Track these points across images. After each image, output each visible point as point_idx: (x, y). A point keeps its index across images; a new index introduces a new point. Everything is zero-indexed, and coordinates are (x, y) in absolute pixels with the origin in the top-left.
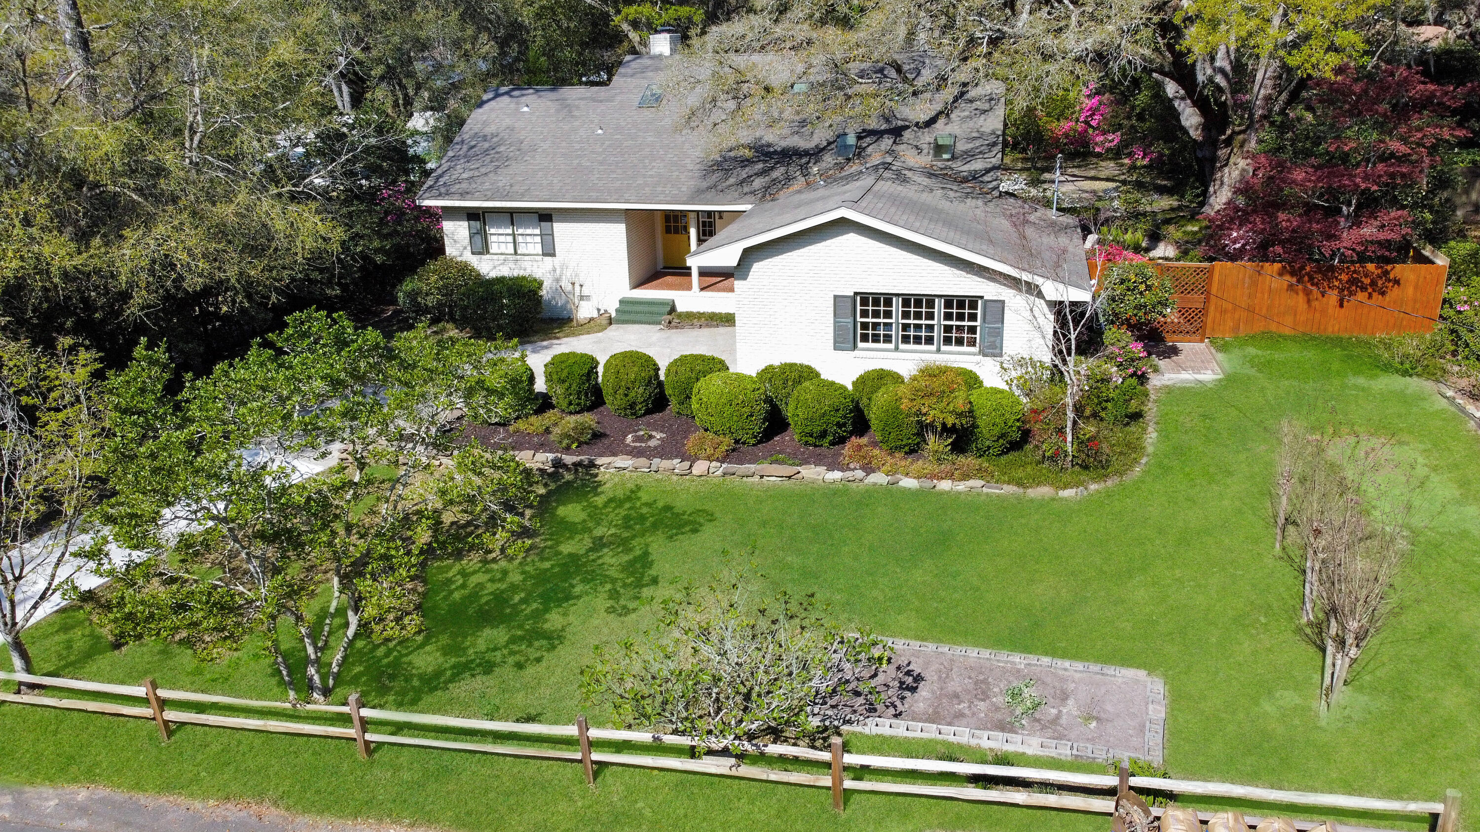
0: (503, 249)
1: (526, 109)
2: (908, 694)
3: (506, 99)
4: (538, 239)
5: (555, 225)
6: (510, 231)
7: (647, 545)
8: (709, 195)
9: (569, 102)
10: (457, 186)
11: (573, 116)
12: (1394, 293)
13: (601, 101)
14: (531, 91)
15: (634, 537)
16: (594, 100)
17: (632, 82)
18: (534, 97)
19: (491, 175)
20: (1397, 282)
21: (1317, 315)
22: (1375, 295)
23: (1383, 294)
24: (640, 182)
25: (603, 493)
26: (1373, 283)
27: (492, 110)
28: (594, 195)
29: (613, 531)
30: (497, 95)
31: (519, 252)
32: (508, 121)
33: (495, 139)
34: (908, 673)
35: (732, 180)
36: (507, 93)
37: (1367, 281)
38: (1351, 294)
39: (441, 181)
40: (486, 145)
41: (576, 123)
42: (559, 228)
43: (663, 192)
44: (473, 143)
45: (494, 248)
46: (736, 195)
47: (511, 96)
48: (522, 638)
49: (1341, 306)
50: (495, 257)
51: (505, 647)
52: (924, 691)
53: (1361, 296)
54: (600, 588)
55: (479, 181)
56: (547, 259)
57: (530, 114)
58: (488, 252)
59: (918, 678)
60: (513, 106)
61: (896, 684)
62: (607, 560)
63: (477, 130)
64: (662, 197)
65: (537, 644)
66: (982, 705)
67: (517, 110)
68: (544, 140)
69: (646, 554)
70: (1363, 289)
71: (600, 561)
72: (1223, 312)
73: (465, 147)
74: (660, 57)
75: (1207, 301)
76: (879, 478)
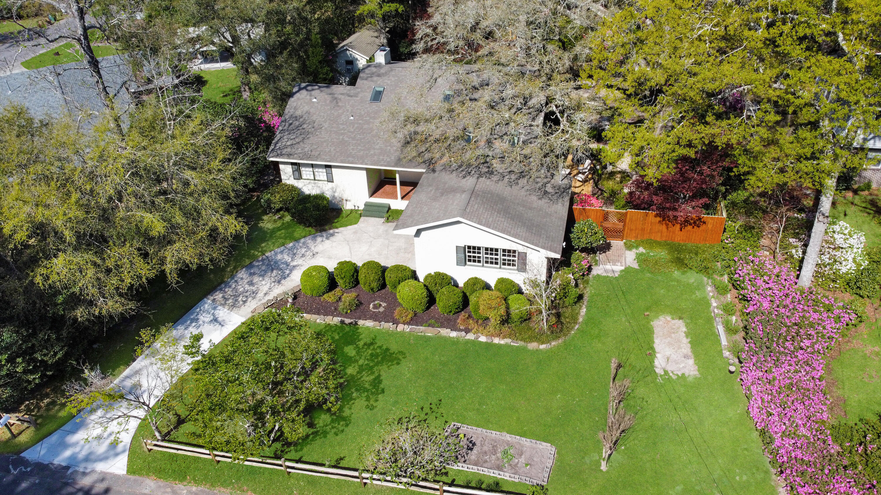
0: (308, 177)
1: (315, 100)
2: (470, 451)
3: (304, 92)
4: (325, 174)
5: (333, 169)
6: (311, 170)
7: (380, 371)
9: (336, 96)
10: (286, 150)
11: (338, 106)
12: (703, 227)
13: (352, 96)
14: (317, 87)
15: (375, 366)
16: (348, 95)
17: (366, 84)
18: (318, 91)
19: (301, 143)
20: (704, 223)
21: (671, 234)
22: (695, 227)
23: (699, 227)
25: (362, 339)
26: (695, 223)
27: (298, 99)
29: (366, 362)
30: (300, 89)
31: (315, 179)
32: (306, 108)
33: (301, 120)
34: (471, 442)
36: (305, 88)
37: (692, 221)
38: (685, 226)
39: (278, 145)
40: (297, 123)
42: (334, 172)
43: (383, 160)
44: (291, 122)
46: (416, 163)
47: (307, 90)
48: (336, 420)
49: (681, 230)
50: (304, 181)
51: (330, 424)
52: (475, 451)
53: (689, 228)
54: (363, 395)
55: (296, 146)
56: (329, 183)
57: (317, 103)
58: (302, 178)
59: (474, 444)
60: (308, 97)
61: (466, 447)
62: (364, 378)
63: (292, 113)
64: (382, 163)
65: (341, 423)
66: (494, 457)
67: (311, 100)
68: (325, 122)
69: (379, 376)
70: (690, 224)
71: (362, 379)
72: (631, 230)
73: (287, 124)
74: (380, 66)
75: (624, 226)
76: (471, 336)
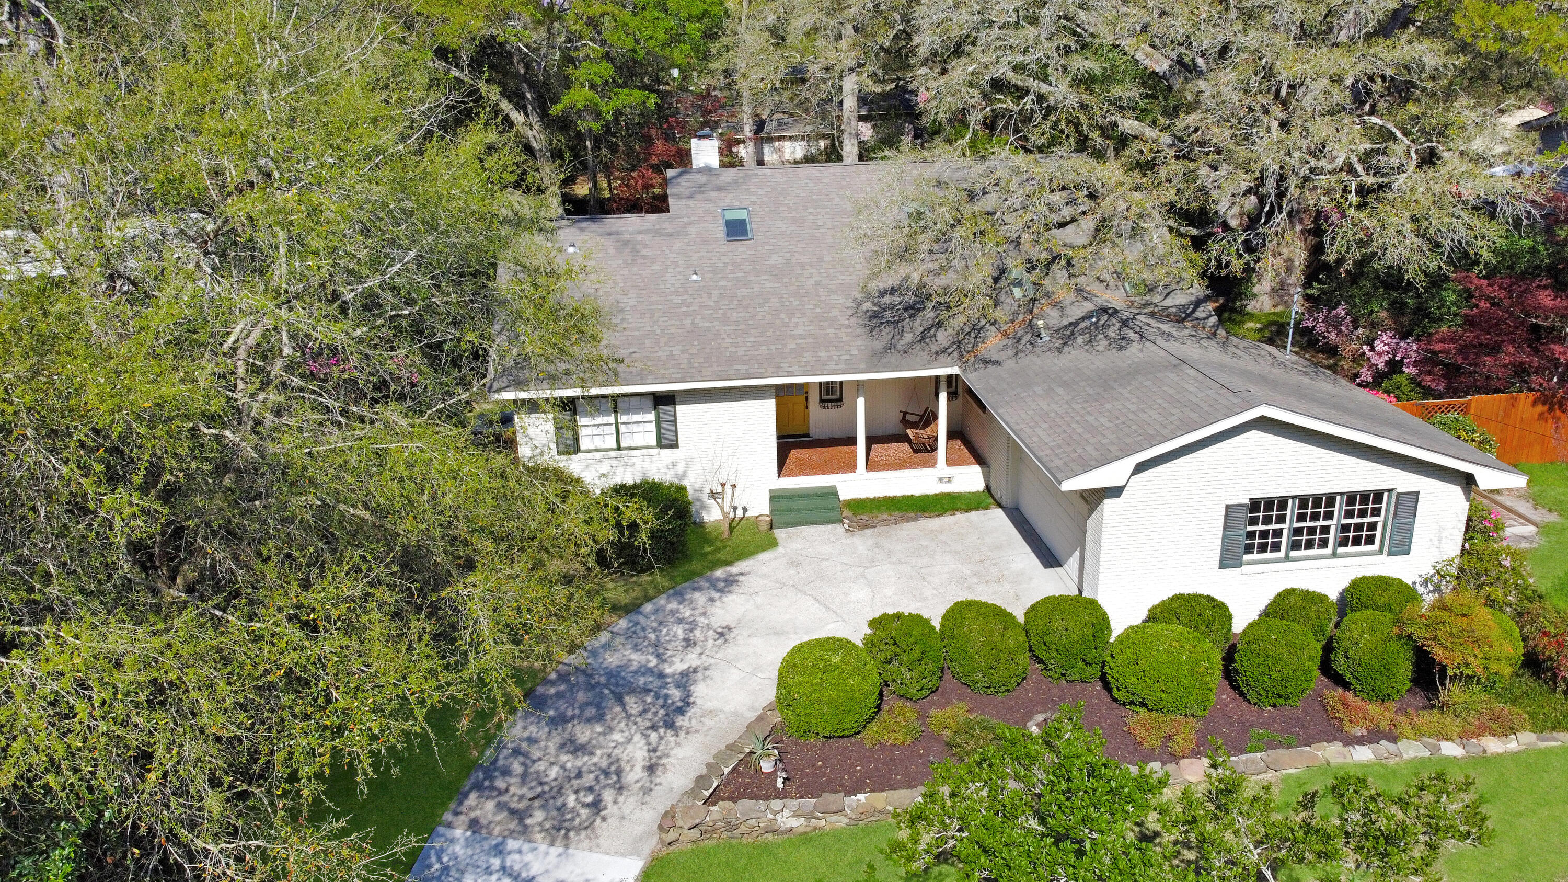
0: (600, 444)
1: (572, 250)
4: (653, 427)
5: (678, 408)
6: (611, 419)
8: (893, 357)
11: (644, 257)
13: (672, 234)
16: (659, 233)
17: (697, 206)
24: (792, 345)
28: (742, 368)
31: (622, 445)
35: (908, 337)
41: (656, 267)
42: (683, 411)
43: (830, 358)
45: (585, 444)
46: (925, 356)
50: (589, 455)
56: (665, 451)
57: (582, 256)
58: (577, 450)
64: (832, 365)
68: (625, 293)
74: (707, 170)
